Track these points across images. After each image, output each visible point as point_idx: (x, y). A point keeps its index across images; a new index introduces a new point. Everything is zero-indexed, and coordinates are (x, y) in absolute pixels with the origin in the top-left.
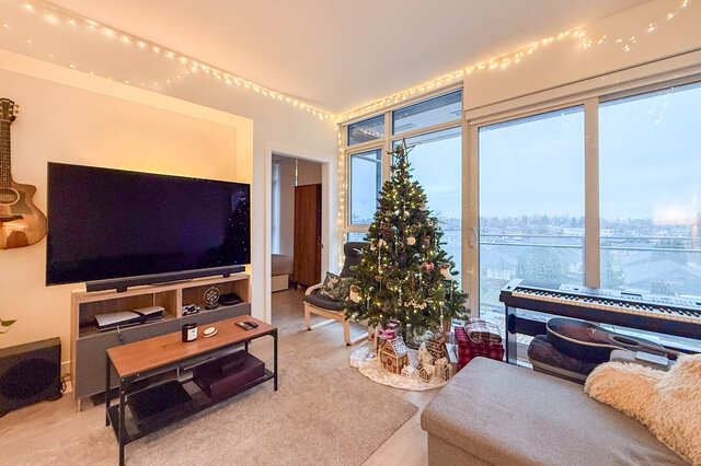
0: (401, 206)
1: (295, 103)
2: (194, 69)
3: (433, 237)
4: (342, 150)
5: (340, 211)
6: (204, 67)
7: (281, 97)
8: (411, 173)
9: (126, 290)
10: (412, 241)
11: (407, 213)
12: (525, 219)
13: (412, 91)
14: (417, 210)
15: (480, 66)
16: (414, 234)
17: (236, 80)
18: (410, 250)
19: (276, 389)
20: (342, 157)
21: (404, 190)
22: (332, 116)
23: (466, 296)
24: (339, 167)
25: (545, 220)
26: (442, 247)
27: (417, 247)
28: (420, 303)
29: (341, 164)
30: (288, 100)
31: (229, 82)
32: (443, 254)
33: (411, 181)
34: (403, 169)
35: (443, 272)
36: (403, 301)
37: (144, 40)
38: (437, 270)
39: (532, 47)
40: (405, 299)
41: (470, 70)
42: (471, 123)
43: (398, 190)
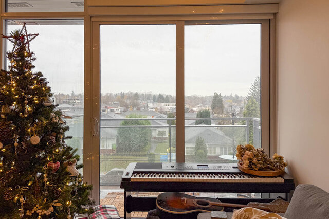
0: (21, 101)
3: (59, 133)
8: (33, 63)
10: (36, 140)
11: (28, 108)
12: (123, 95)
14: (41, 105)
16: (38, 133)
23: (90, 188)
25: (136, 95)
26: (67, 142)
27: (42, 146)
28: (46, 207)
32: (69, 148)
33: (34, 71)
34: (23, 57)
35: (69, 169)
36: (25, 210)
38: (63, 167)
40: (27, 207)
42: (92, 19)
43: (17, 81)
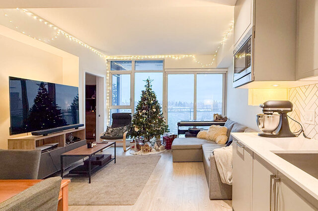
1: (93, 49)
2: (59, 33)
4: (108, 72)
5: (107, 99)
6: (62, 32)
7: (88, 47)
9: (47, 135)
10: (155, 110)
13: (146, 57)
14: (155, 100)
15: (170, 56)
16: (155, 108)
17: (73, 38)
18: (154, 113)
19: (115, 163)
20: (108, 75)
21: (150, 94)
22: (105, 56)
24: (107, 79)
29: (108, 78)
30: (90, 48)
31: (70, 39)
37: (42, 18)
38: (161, 118)
39: (184, 56)
41: (167, 56)
42: (166, 73)
